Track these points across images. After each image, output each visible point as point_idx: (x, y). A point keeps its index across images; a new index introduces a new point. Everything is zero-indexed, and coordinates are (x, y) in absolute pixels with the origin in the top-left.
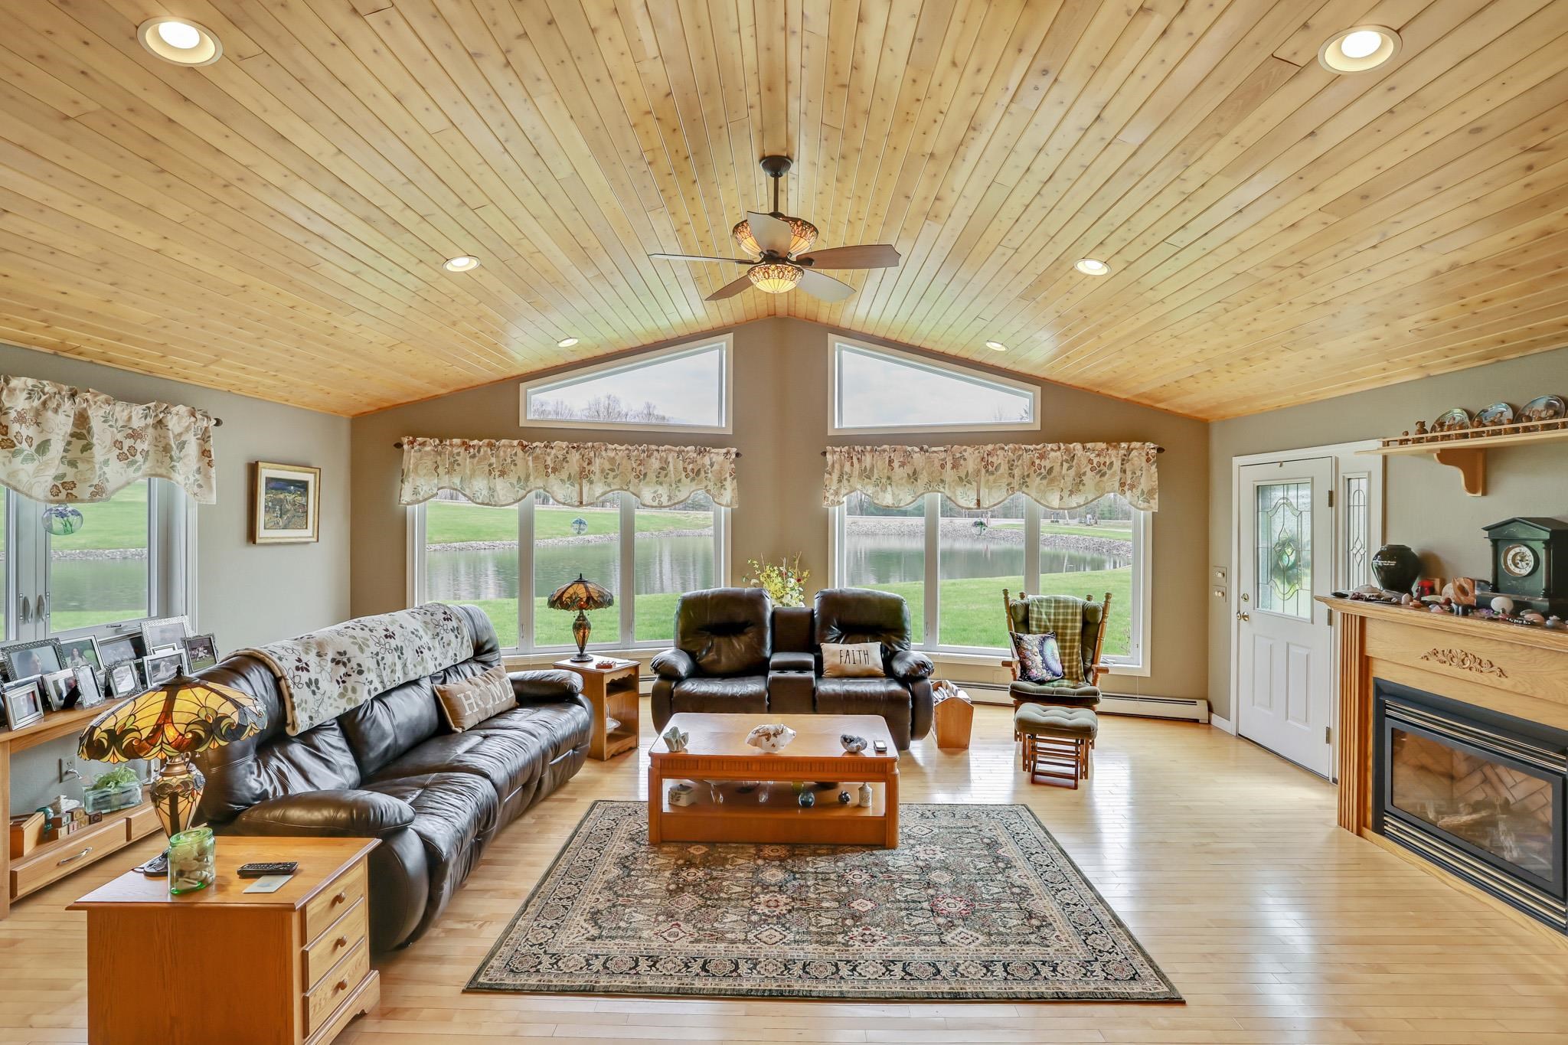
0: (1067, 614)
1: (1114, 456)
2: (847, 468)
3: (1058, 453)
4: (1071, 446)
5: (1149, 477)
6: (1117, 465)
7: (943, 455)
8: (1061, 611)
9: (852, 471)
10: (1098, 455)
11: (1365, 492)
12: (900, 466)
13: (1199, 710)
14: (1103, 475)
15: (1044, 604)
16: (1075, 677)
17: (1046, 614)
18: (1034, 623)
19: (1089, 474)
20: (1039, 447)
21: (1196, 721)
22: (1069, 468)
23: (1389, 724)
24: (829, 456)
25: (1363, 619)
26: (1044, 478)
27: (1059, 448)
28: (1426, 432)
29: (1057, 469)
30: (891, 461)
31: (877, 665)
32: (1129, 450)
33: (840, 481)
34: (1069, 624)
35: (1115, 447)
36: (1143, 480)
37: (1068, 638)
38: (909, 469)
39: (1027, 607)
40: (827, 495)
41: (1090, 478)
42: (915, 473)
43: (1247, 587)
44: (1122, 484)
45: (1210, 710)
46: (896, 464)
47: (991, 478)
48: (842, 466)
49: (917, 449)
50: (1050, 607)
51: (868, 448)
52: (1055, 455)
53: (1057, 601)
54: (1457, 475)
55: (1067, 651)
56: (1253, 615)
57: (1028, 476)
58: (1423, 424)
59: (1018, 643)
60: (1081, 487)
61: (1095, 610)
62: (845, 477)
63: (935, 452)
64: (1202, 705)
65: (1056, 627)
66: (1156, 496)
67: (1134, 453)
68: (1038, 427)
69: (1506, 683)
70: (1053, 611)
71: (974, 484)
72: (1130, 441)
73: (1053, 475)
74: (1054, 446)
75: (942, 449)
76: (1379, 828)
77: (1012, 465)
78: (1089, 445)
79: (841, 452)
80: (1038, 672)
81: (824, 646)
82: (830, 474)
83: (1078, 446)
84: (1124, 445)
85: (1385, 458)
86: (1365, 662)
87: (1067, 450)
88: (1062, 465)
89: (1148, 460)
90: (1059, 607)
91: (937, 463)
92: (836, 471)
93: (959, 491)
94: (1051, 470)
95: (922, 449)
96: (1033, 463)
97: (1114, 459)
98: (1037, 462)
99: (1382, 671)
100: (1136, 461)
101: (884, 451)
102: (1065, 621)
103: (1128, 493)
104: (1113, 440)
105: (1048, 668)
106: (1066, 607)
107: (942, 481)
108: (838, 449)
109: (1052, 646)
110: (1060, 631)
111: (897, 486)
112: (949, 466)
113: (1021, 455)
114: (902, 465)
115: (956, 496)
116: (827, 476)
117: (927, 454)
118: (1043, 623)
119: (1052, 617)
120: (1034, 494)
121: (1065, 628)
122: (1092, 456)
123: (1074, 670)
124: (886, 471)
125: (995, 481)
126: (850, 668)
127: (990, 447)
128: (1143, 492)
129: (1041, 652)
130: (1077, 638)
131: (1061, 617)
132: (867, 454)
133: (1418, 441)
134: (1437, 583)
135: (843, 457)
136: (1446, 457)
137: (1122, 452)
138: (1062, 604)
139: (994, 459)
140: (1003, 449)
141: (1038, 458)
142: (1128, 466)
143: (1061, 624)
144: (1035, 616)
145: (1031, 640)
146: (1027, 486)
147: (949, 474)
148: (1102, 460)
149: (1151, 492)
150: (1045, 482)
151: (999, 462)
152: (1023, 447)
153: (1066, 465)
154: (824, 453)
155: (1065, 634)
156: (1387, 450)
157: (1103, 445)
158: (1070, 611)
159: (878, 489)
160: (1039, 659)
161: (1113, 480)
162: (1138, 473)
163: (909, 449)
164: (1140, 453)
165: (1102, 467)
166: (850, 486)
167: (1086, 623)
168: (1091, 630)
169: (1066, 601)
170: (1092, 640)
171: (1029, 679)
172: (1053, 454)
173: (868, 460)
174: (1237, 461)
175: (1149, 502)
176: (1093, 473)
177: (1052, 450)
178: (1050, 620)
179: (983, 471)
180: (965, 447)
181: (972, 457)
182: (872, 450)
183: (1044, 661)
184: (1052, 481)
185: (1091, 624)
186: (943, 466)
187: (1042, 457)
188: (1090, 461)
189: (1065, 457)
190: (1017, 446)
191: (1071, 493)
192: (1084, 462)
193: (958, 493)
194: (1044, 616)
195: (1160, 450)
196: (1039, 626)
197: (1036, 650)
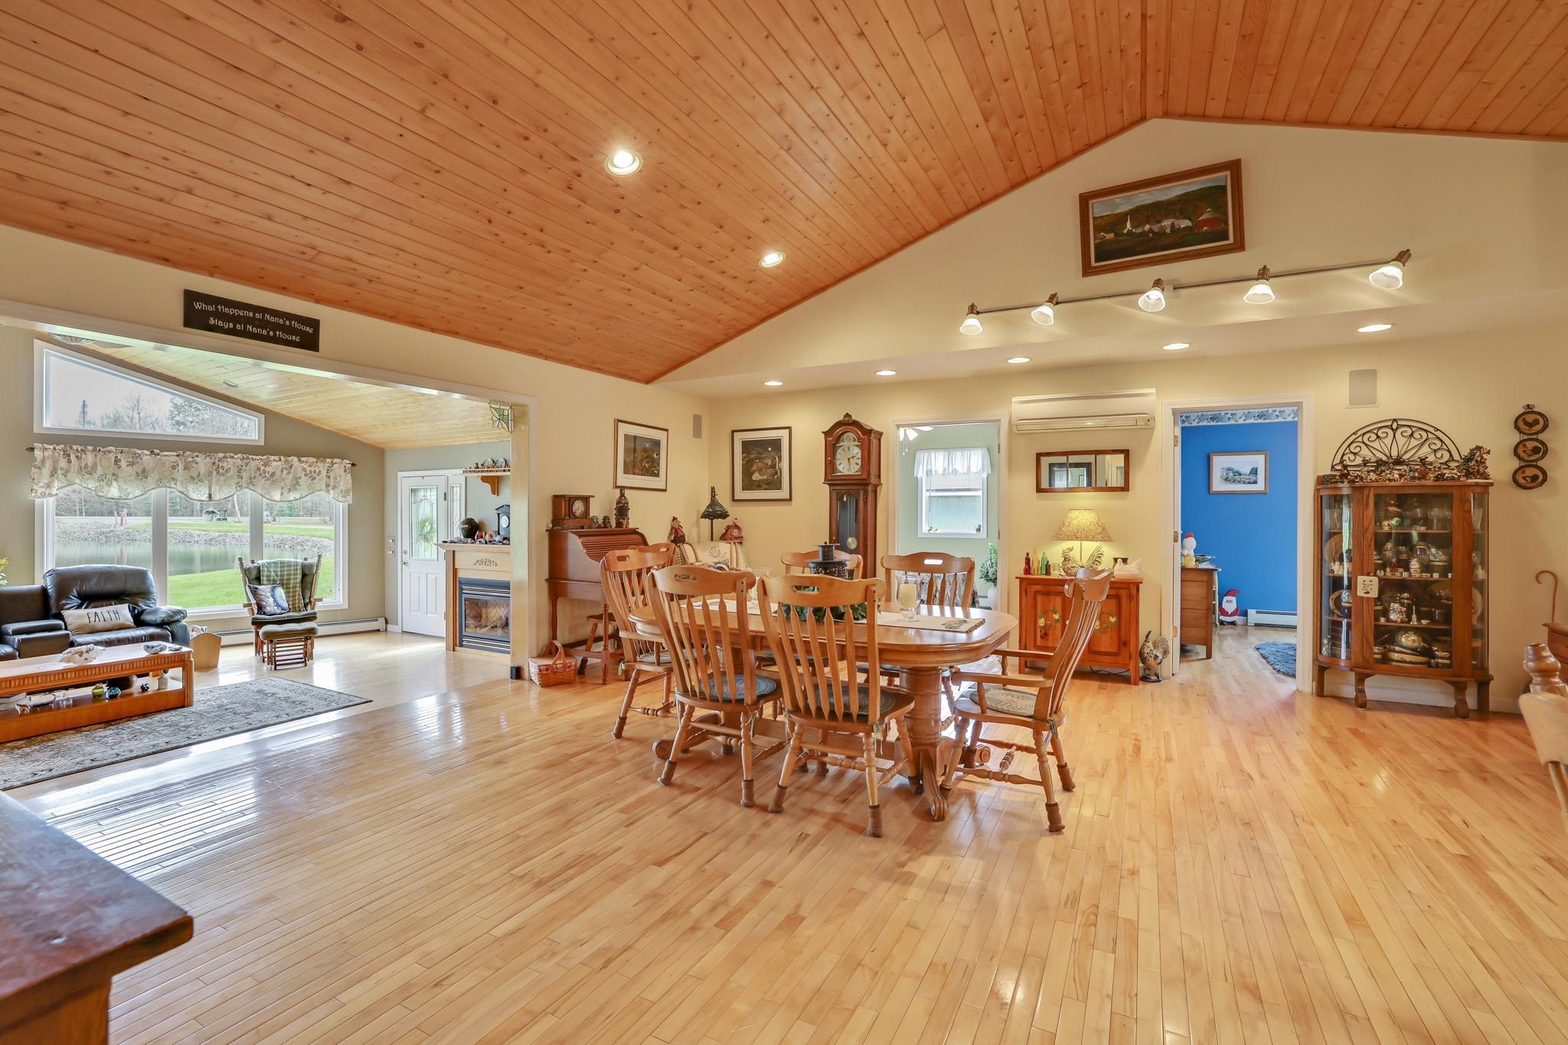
0: (290, 570)
1: (322, 467)
2: (63, 463)
3: (279, 463)
4: (290, 459)
5: (346, 482)
6: (324, 473)
7: (174, 459)
8: (286, 568)
9: (69, 467)
10: (310, 466)
11: (458, 494)
12: (128, 466)
13: (380, 624)
14: (314, 479)
15: (272, 565)
16: (297, 609)
17: (274, 572)
18: (265, 578)
19: (304, 478)
20: (263, 458)
21: (379, 630)
22: (288, 474)
23: (464, 596)
24: (37, 452)
25: (454, 551)
26: (268, 479)
27: (280, 460)
28: (478, 468)
29: (278, 473)
30: (117, 461)
31: (128, 620)
32: (333, 464)
33: (52, 475)
34: (292, 577)
35: (322, 461)
36: (342, 483)
37: (291, 586)
38: (138, 468)
39: (259, 569)
40: (35, 487)
41: (304, 481)
42: (144, 470)
43: (406, 547)
44: (328, 486)
45: (387, 622)
46: (123, 463)
47: (222, 478)
48: (55, 462)
49: (148, 453)
50: (277, 567)
51: (90, 448)
52: (276, 464)
53: (281, 563)
54: (487, 487)
55: (291, 594)
56: (410, 563)
57: (254, 477)
58: (477, 464)
59: (254, 592)
60: (297, 487)
61: (311, 566)
62: (59, 472)
63: (167, 456)
64: (382, 621)
65: (281, 580)
66: (351, 494)
67: (336, 466)
68: (262, 443)
69: (497, 568)
70: (279, 569)
71: (206, 482)
72: (332, 457)
73: (275, 478)
74: (277, 458)
75: (174, 454)
76: (461, 645)
77: (241, 469)
78: (303, 459)
79: (55, 449)
80: (270, 606)
81: (65, 613)
82: (40, 469)
83: (295, 459)
84: (328, 460)
85: (466, 478)
86: (455, 571)
87: (286, 461)
88: (282, 471)
89: (345, 471)
90: (284, 567)
91: (168, 465)
92: (47, 466)
93: (191, 488)
94: (273, 474)
95: (152, 452)
96: (259, 469)
97: (321, 469)
98: (262, 468)
99: (461, 575)
100: (337, 471)
101: (110, 452)
102: (289, 575)
103: (332, 492)
104: (320, 456)
105: (278, 605)
106: (290, 566)
107: (173, 479)
108: (52, 447)
109: (280, 592)
110: (285, 582)
111: (125, 482)
112: (181, 467)
113: (248, 463)
114: (131, 464)
115: (188, 491)
116: (33, 470)
117: (158, 457)
118: (272, 578)
119: (279, 573)
120: (259, 491)
121: (289, 579)
122: (306, 466)
123: (297, 605)
124: (111, 469)
125: (225, 481)
126: (101, 624)
127: (221, 455)
128: (342, 491)
129: (273, 596)
130: (298, 585)
131: (286, 573)
132: (89, 454)
133: (474, 472)
134: (484, 533)
135: (57, 454)
136: (484, 479)
137: (327, 465)
138: (286, 565)
139: (225, 464)
140: (233, 457)
141: (263, 465)
142: (331, 474)
143: (285, 577)
144: (266, 573)
145: (264, 589)
146: (253, 485)
147: (180, 473)
148: (313, 469)
149: (347, 491)
150: (268, 482)
151: (229, 466)
152: (250, 457)
153: (285, 472)
154: (32, 449)
155: (289, 584)
156: (466, 475)
157: (314, 460)
158: (293, 568)
159: (104, 483)
160: (271, 600)
161: (322, 483)
162: (339, 479)
163: (139, 452)
164: (340, 467)
165: (313, 474)
166: (68, 480)
167: (304, 576)
168: (308, 579)
169: (288, 562)
170: (309, 585)
171: (264, 613)
172: (274, 463)
173: (89, 458)
174: (400, 474)
175: (345, 497)
176: (307, 478)
177: (274, 460)
178: (277, 576)
179: (215, 472)
180: (196, 454)
181: (203, 463)
182: (94, 450)
183: (275, 601)
184: (274, 482)
185: (307, 576)
186: (174, 468)
187: (265, 465)
188: (304, 469)
189: (285, 466)
190: (245, 456)
191: (290, 490)
192: (300, 470)
193: (190, 488)
194: (273, 573)
195: (353, 465)
196: (269, 580)
197: (269, 594)
